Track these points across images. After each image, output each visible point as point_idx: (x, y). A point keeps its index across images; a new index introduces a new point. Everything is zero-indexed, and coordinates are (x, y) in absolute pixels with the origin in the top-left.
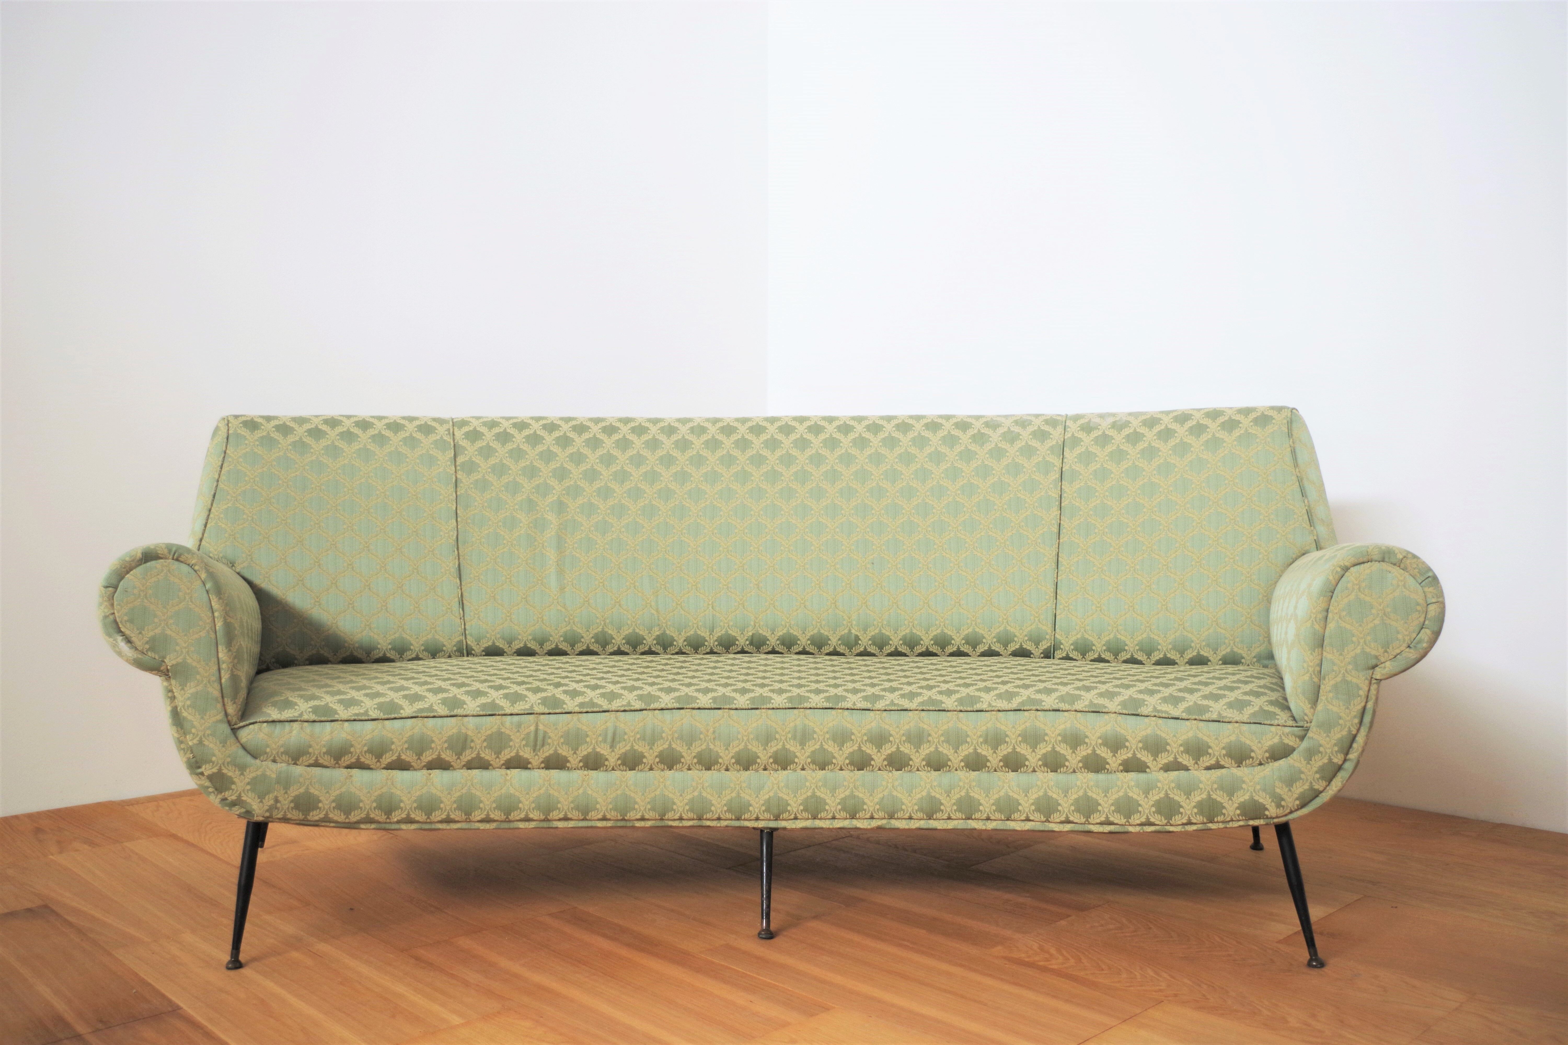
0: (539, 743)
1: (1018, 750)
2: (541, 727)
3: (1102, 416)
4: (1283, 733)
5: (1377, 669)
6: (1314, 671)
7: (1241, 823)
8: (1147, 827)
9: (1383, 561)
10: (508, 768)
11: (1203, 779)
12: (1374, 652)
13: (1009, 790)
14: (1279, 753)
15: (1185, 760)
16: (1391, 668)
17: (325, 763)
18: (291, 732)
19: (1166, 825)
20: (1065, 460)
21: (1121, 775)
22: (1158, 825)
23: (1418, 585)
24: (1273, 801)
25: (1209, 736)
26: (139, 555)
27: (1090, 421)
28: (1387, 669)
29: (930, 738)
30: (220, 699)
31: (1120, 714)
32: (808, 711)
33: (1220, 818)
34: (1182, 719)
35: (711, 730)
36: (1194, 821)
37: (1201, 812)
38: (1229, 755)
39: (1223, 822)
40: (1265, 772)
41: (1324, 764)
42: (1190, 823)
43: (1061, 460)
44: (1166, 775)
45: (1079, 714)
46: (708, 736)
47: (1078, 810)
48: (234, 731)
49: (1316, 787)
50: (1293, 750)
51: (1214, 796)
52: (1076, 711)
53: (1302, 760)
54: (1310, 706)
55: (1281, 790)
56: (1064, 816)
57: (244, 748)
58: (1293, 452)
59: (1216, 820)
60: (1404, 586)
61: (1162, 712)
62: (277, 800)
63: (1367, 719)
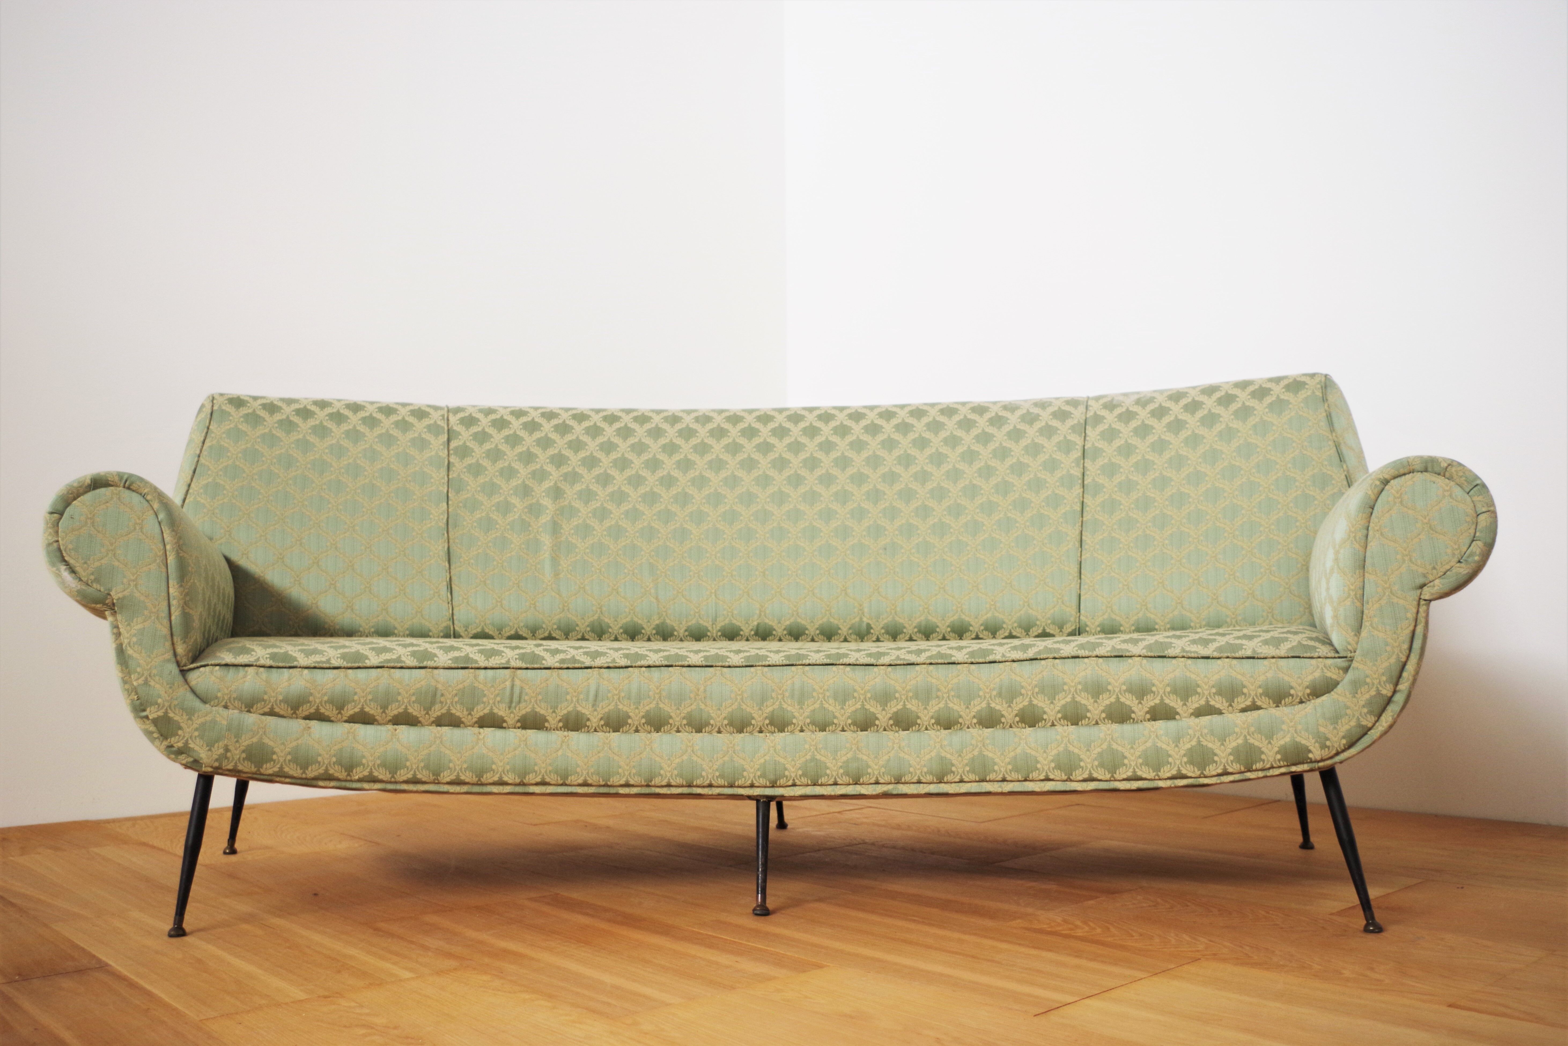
0: (516, 699)
1: (1035, 702)
2: (517, 682)
3: (1126, 395)
4: (1325, 666)
5: (1425, 588)
6: (1356, 594)
7: (1283, 770)
8: (1179, 780)
9: (1426, 471)
10: (481, 727)
11: (1238, 722)
12: (1421, 570)
13: (1026, 747)
14: (1321, 689)
15: (1218, 702)
16: (1441, 586)
17: (282, 713)
18: (245, 676)
19: (1200, 777)
20: (1087, 438)
21: (1148, 725)
22: (1191, 777)
23: (1466, 495)
24: (1317, 741)
25: (1243, 675)
26: (88, 481)
27: (1113, 400)
28: (1436, 588)
29: (939, 694)
30: (169, 637)
31: (1145, 657)
32: (807, 668)
33: (1259, 765)
34: (1213, 658)
35: (702, 688)
36: (1230, 770)
37: (1237, 760)
38: (1266, 694)
39: (1262, 770)
40: (1306, 710)
41: (1371, 697)
42: (1225, 773)
43: (1083, 438)
44: (1197, 720)
45: (1101, 660)
46: (698, 695)
47: (1102, 765)
48: (184, 672)
49: (1364, 723)
50: (1337, 684)
51: (1251, 741)
52: (1097, 656)
53: (1347, 693)
54: (1353, 633)
55: (1326, 730)
56: (1087, 772)
57: (193, 691)
58: (1329, 417)
59: (1254, 767)
60: (1451, 496)
61: (1191, 652)
62: (227, 750)
63: (1417, 644)
